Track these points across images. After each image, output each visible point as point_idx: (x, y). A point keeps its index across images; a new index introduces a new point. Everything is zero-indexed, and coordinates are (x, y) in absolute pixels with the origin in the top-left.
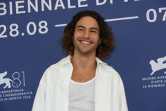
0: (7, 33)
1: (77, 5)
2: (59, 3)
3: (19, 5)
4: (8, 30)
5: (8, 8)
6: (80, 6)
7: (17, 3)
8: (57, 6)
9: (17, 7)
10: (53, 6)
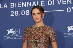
0: (14, 14)
1: (41, 5)
2: (34, 4)
3: (19, 4)
4: (15, 13)
5: (15, 5)
6: (42, 5)
7: (18, 3)
8: (33, 5)
9: (18, 5)
10: (32, 5)
